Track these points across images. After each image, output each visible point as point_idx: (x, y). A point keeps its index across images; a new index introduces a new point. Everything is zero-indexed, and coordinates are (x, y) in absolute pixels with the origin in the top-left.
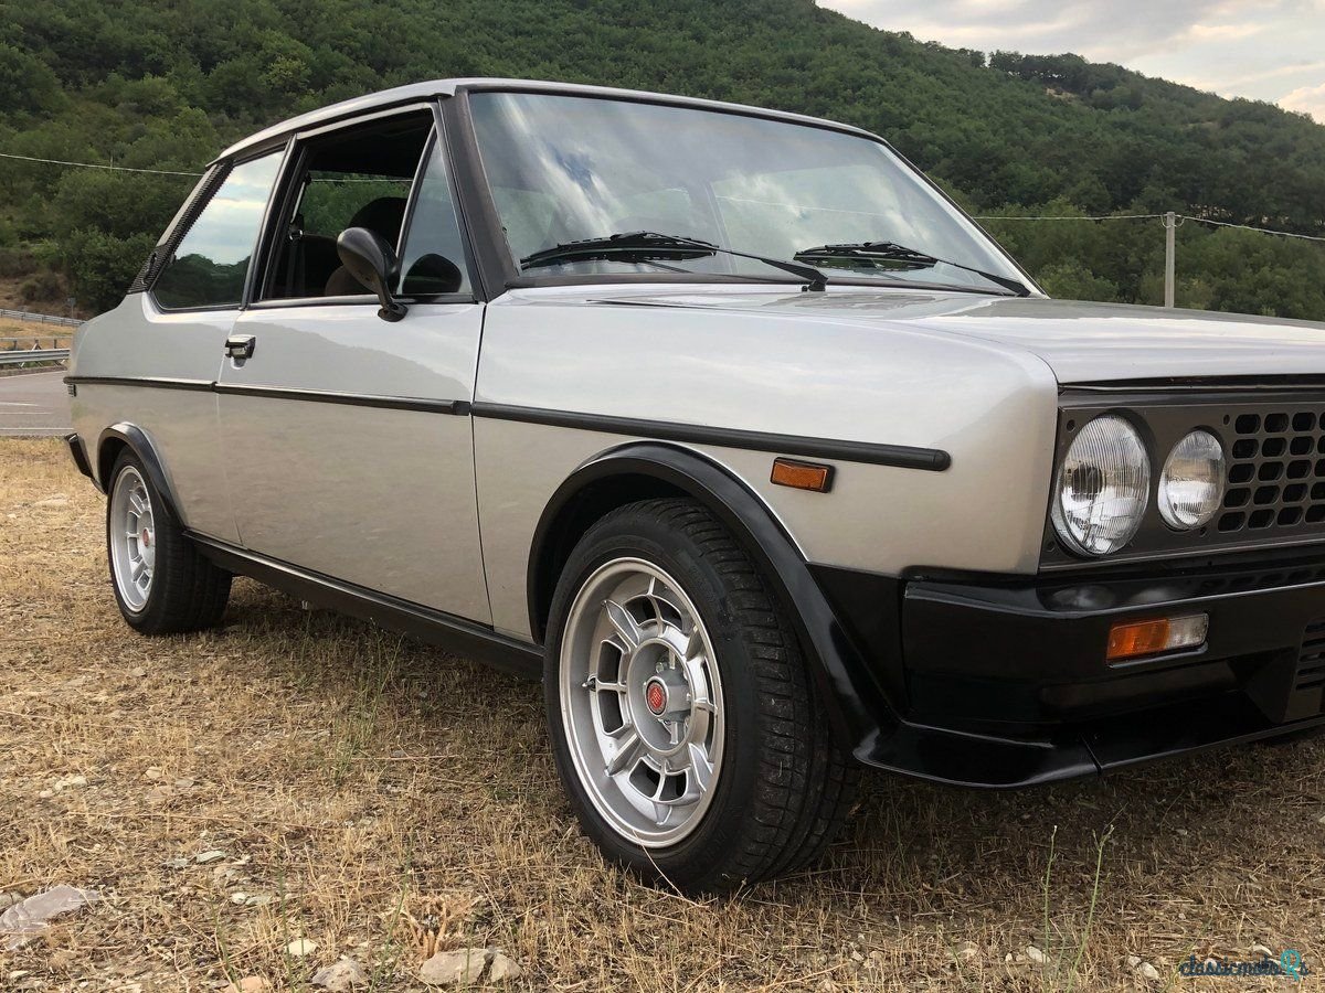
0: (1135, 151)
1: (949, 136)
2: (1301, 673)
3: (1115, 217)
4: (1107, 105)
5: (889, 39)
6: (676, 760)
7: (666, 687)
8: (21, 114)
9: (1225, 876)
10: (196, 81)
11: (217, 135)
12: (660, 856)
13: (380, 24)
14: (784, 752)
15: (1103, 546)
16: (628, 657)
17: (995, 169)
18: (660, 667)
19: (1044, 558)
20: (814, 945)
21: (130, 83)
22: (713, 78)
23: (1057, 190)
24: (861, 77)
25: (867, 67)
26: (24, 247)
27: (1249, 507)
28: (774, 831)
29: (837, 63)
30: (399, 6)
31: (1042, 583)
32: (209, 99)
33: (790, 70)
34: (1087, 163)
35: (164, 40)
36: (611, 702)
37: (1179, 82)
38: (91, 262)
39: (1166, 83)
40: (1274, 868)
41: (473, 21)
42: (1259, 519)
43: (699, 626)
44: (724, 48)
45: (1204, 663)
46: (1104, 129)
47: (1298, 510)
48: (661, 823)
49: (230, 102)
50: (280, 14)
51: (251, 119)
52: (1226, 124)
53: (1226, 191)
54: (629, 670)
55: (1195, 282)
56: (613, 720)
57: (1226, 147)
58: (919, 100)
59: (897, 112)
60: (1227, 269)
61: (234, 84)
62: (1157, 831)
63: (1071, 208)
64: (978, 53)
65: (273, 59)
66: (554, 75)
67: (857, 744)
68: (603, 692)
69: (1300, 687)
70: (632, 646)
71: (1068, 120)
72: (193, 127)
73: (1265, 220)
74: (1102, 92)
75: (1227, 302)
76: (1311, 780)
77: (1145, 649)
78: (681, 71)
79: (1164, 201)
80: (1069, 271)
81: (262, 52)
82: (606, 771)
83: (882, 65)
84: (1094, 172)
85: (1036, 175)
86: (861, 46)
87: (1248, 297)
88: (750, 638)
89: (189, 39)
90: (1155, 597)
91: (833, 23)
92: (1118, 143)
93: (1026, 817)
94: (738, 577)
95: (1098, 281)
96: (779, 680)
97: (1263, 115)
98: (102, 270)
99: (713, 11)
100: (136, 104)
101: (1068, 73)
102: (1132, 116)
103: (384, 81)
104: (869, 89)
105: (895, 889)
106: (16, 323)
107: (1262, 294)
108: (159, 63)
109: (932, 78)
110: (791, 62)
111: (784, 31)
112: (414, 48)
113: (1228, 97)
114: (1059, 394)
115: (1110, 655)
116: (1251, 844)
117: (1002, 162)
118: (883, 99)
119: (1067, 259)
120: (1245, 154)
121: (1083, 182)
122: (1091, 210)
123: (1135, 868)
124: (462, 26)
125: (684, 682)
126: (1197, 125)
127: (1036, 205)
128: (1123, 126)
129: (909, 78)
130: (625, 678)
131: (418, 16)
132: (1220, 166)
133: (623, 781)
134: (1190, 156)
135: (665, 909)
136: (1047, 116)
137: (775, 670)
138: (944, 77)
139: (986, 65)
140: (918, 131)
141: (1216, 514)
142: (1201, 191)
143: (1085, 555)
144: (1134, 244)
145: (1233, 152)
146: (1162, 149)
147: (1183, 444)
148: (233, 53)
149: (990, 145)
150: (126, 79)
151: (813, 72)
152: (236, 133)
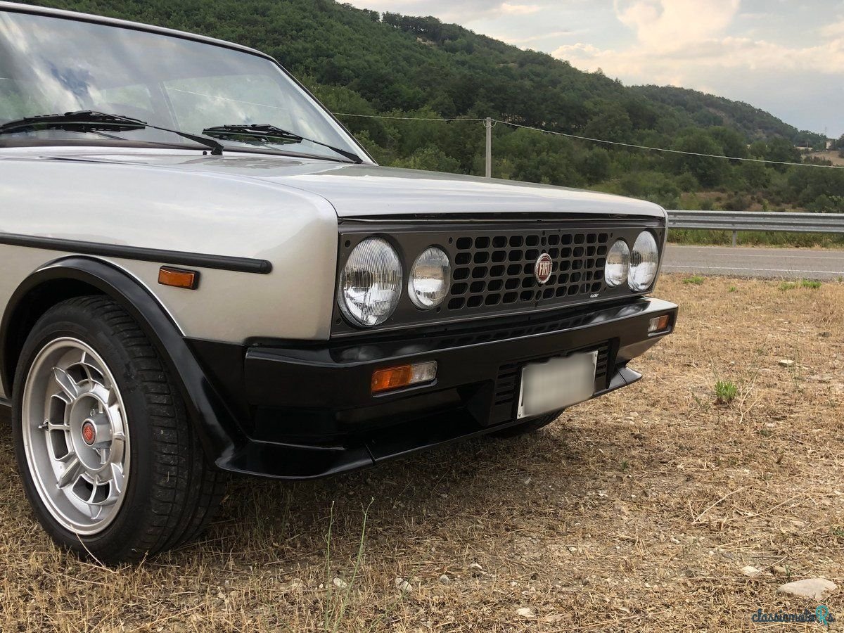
0: (469, 79)
1: (358, 65)
2: (498, 394)
3: (458, 119)
4: (453, 50)
6: (103, 475)
7: (95, 426)
9: (464, 521)
12: (88, 540)
14: (170, 465)
15: (372, 320)
16: (71, 406)
17: (386, 87)
18: (91, 413)
19: (333, 329)
20: (194, 591)
22: (205, 18)
23: (424, 101)
24: (302, 23)
25: (305, 17)
27: (467, 294)
28: (166, 518)
29: (286, 13)
31: (334, 346)
33: (255, 16)
34: (441, 86)
36: (59, 437)
37: (495, 38)
40: (493, 514)
42: (474, 302)
43: (113, 383)
45: (436, 391)
46: (452, 65)
47: (498, 296)
48: (94, 518)
52: (521, 65)
53: (522, 106)
54: (72, 415)
55: (504, 161)
56: (61, 450)
57: (522, 79)
58: (339, 41)
59: (325, 47)
60: (522, 153)
62: (429, 496)
63: (433, 113)
64: (375, 13)
66: (93, 9)
67: (219, 455)
68: (54, 431)
69: (497, 403)
70: (73, 399)
71: (430, 58)
73: (544, 124)
74: (450, 41)
75: (522, 173)
76: (525, 458)
77: (396, 385)
78: (182, 12)
79: (486, 111)
80: (431, 152)
82: (57, 485)
83: (315, 17)
84: (446, 91)
85: (411, 91)
87: (534, 170)
88: (146, 389)
90: (409, 351)
92: (460, 74)
93: (351, 493)
94: (138, 349)
95: (447, 159)
96: (165, 417)
97: (543, 60)
101: (430, 28)
102: (467, 57)
104: (308, 31)
105: (255, 548)
107: (542, 169)
109: (347, 27)
110: (256, 11)
113: (523, 49)
114: (339, 224)
115: (374, 389)
116: (482, 500)
117: (391, 83)
118: (316, 39)
119: (430, 145)
120: (533, 84)
121: (439, 97)
122: (444, 115)
123: (410, 521)
125: (106, 419)
126: (505, 65)
127: (412, 110)
128: (463, 63)
129: (332, 26)
130: (69, 420)
132: (519, 91)
133: (69, 491)
134: (501, 84)
135: (93, 576)
136: (418, 55)
137: (164, 411)
138: (355, 27)
139: (380, 20)
140: (339, 60)
141: (445, 299)
142: (508, 105)
143: (361, 326)
144: (469, 137)
145: (526, 82)
146: (485, 79)
147: (423, 256)
149: (384, 71)
151: (270, 18)
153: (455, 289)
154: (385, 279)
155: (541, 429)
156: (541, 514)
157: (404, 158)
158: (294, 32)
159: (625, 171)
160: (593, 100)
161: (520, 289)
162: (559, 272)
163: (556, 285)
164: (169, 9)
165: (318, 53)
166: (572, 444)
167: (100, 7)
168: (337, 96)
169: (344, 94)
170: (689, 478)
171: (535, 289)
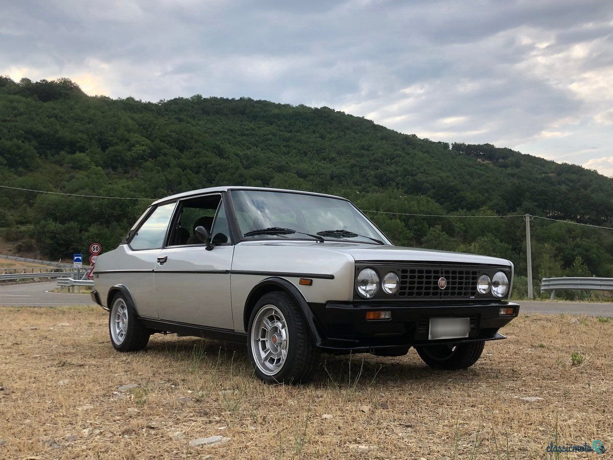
0: (518, 186)
1: (434, 180)
3: (509, 216)
4: (505, 166)
5: (406, 137)
6: (279, 354)
7: (277, 337)
8: (20, 169)
10: (98, 154)
11: (107, 179)
12: (274, 377)
13: (182, 131)
14: (302, 346)
15: (368, 296)
16: (268, 331)
17: (455, 194)
18: (275, 333)
19: (354, 298)
21: (70, 156)
22: (329, 154)
23: (483, 203)
24: (394, 154)
25: (396, 150)
26: (18, 228)
27: (407, 291)
29: (384, 148)
30: (190, 123)
31: (354, 303)
32: (104, 163)
33: (362, 151)
34: (496, 192)
35: (85, 137)
36: (264, 343)
37: (537, 156)
38: (48, 234)
39: (531, 156)
41: (223, 130)
42: (411, 294)
43: (284, 320)
44: (333, 141)
45: (391, 323)
46: (504, 177)
47: (421, 293)
49: (114, 164)
50: (137, 126)
51: (123, 171)
52: (559, 174)
53: (560, 204)
54: (268, 335)
55: (546, 245)
56: (264, 348)
57: (559, 184)
58: (421, 164)
59: (411, 169)
60: (561, 239)
61: (116, 156)
63: (489, 212)
64: (446, 144)
65: (134, 145)
68: (262, 341)
70: (269, 328)
71: (488, 172)
72: (96, 175)
73: (578, 217)
74: (503, 160)
77: (375, 318)
78: (314, 151)
79: (532, 209)
80: (487, 240)
81: (129, 142)
82: (262, 360)
83: (403, 149)
84: (500, 196)
85: (474, 197)
86: (394, 141)
87: (571, 252)
88: (295, 320)
89: (96, 137)
91: (381, 131)
92: (510, 183)
94: (292, 307)
95: (502, 244)
96: (301, 329)
97: (576, 170)
98: (53, 238)
99: (329, 126)
100: (71, 165)
101: (487, 152)
102: (517, 171)
103: (183, 155)
104: (397, 159)
106: (12, 262)
107: (577, 250)
108: (83, 147)
109: (426, 155)
110: (363, 148)
111: (360, 134)
112: (196, 141)
113: (560, 162)
114: (355, 263)
115: (367, 318)
117: (458, 191)
118: (404, 164)
119: (488, 234)
120: (568, 188)
121: (495, 200)
122: (498, 212)
124: (218, 131)
125: (281, 335)
126: (546, 175)
127: (474, 210)
128: (513, 175)
129: (415, 155)
130: (267, 337)
131: (199, 128)
132: (557, 193)
133: (267, 362)
134: (543, 189)
136: (478, 171)
137: (300, 327)
138: (431, 154)
139: (450, 148)
140: (420, 177)
141: (397, 291)
142: (549, 204)
143: (364, 298)
144: (517, 228)
145: (562, 187)
146: (530, 186)
147: (388, 275)
148: (116, 143)
149: (453, 184)
150: (68, 154)
151: (373, 152)
152: (116, 178)
154: (373, 283)
157: (467, 243)
158: (389, 160)
161: (431, 291)
162: (450, 285)
163: (450, 291)
164: (306, 150)
165: (406, 173)
167: (263, 151)
168: (418, 202)
169: (423, 201)
171: (438, 291)
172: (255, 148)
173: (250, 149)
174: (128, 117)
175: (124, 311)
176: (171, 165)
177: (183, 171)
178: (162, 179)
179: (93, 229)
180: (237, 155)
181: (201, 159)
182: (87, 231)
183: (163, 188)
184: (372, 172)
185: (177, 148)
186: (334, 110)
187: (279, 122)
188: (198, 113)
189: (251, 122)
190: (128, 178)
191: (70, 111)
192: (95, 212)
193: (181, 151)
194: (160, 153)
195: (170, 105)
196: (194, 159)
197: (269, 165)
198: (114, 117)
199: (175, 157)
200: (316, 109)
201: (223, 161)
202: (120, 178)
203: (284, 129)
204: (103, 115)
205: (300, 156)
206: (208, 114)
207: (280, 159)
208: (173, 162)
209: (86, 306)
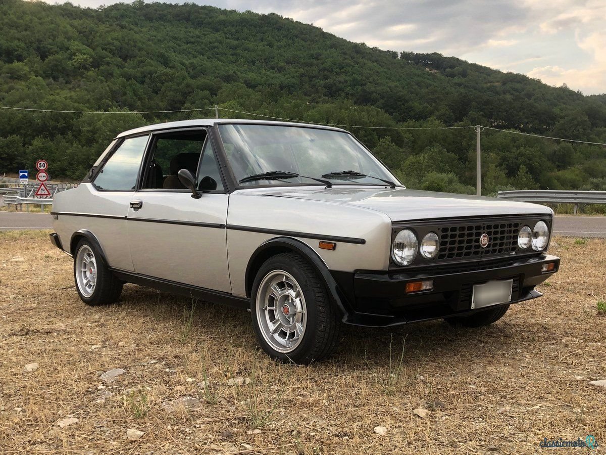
0: (464, 96)
1: (383, 90)
2: (462, 297)
4: (452, 75)
5: (355, 46)
6: (292, 328)
7: (289, 307)
10: (38, 63)
11: (49, 89)
12: (288, 355)
13: (124, 39)
14: (323, 322)
15: (405, 263)
16: (277, 299)
17: (403, 104)
18: (287, 302)
19: (390, 266)
21: (7, 65)
22: (277, 63)
23: (431, 113)
24: (343, 63)
25: (346, 59)
27: (447, 252)
28: (321, 344)
29: (333, 57)
30: (133, 30)
31: (390, 273)
32: (45, 73)
33: (312, 60)
34: (444, 102)
35: (23, 45)
36: (272, 313)
37: (483, 65)
39: (477, 65)
40: (462, 356)
41: (167, 37)
42: (451, 256)
43: (299, 288)
44: (282, 50)
45: (433, 293)
46: (451, 86)
47: (462, 253)
48: (288, 346)
49: (55, 74)
50: (77, 34)
51: (64, 82)
52: (504, 84)
53: (505, 113)
54: (277, 303)
55: (492, 154)
56: (272, 318)
57: (504, 94)
58: (369, 74)
59: (360, 79)
60: (505, 148)
61: (57, 66)
63: (437, 122)
64: (395, 52)
65: (74, 54)
68: (269, 310)
69: (462, 301)
70: (278, 296)
71: (435, 82)
72: (37, 85)
73: (522, 126)
74: (450, 69)
75: (505, 163)
76: (482, 336)
77: (416, 290)
78: (263, 60)
79: (478, 118)
80: (436, 150)
81: (69, 51)
82: (271, 333)
83: (353, 58)
84: (446, 105)
85: (421, 107)
86: (343, 49)
87: (515, 161)
88: (314, 291)
89: (35, 45)
90: (421, 276)
91: (330, 39)
92: (457, 92)
94: (310, 274)
95: (449, 154)
96: (322, 302)
97: (521, 79)
99: (277, 33)
100: (10, 75)
101: (435, 61)
102: (463, 80)
103: (126, 64)
104: (348, 69)
107: (521, 159)
108: (20, 56)
109: (375, 64)
110: (312, 56)
111: (309, 42)
112: (140, 50)
113: (505, 72)
114: (392, 224)
115: (407, 291)
116: (458, 351)
117: (407, 101)
118: (353, 73)
119: (435, 144)
120: (513, 97)
121: (442, 110)
122: (446, 122)
124: (162, 39)
125: (294, 306)
126: (491, 84)
127: (422, 120)
128: (460, 85)
129: (365, 64)
130: (276, 306)
131: (142, 35)
132: (502, 103)
133: (276, 336)
134: (489, 98)
135: (291, 368)
136: (426, 80)
137: (321, 299)
138: (380, 63)
139: (399, 57)
140: (370, 87)
141: (437, 254)
142: (494, 113)
143: (401, 265)
144: (465, 137)
145: (507, 96)
146: (476, 95)
147: (427, 236)
148: (55, 51)
149: (402, 93)
150: (5, 63)
151: (322, 61)
152: (57, 88)
153: (441, 250)
154: (410, 246)
155: (493, 323)
156: (485, 357)
157: (416, 154)
158: (338, 70)
159: (587, 160)
160: (560, 107)
161: (472, 250)
162: (492, 242)
163: (491, 248)
164: (254, 59)
165: (355, 83)
166: (508, 331)
167: (209, 60)
168: (368, 112)
169: (373, 111)
170: (566, 346)
171: (480, 250)
172: (202, 57)
173: (196, 57)
174: (67, 24)
175: (90, 258)
176: (114, 75)
177: (127, 81)
178: (106, 89)
179: (37, 142)
180: (183, 64)
181: (145, 68)
182: (31, 145)
183: (107, 99)
184: (322, 82)
185: (120, 57)
186: (281, 16)
187: (226, 29)
188: (140, 20)
189: (196, 28)
190: (70, 89)
191: (4, 17)
192: (38, 124)
193: (125, 59)
194: (103, 62)
195: (111, 11)
196: (139, 69)
197: (216, 75)
198: (52, 23)
199: (118, 66)
200: (264, 16)
201: (168, 70)
202: (62, 89)
203: (230, 37)
204: (40, 21)
205: (248, 65)
206: (151, 20)
207: (227, 68)
208: (117, 71)
209: (38, 231)
